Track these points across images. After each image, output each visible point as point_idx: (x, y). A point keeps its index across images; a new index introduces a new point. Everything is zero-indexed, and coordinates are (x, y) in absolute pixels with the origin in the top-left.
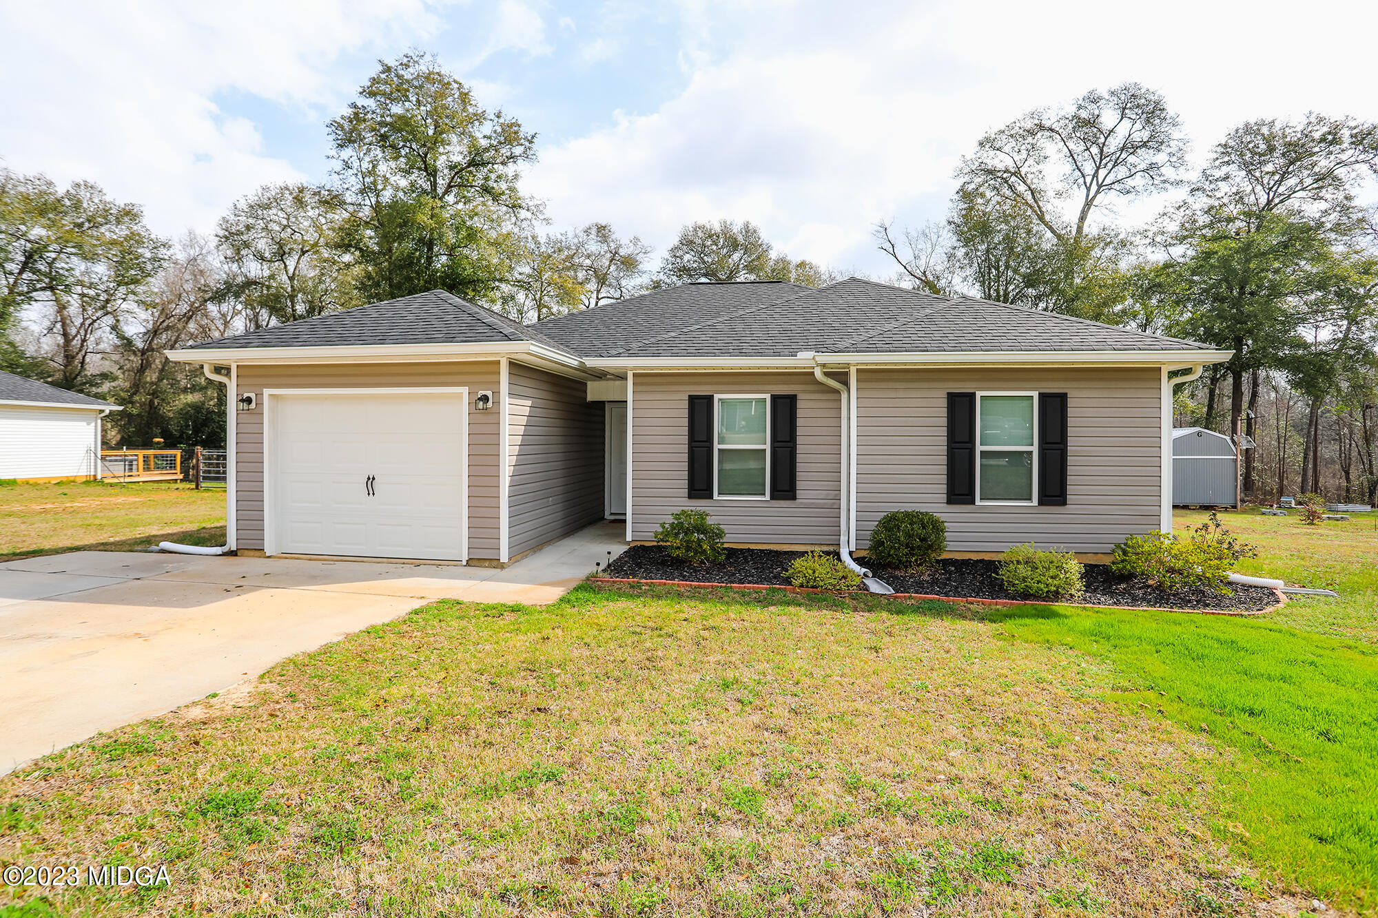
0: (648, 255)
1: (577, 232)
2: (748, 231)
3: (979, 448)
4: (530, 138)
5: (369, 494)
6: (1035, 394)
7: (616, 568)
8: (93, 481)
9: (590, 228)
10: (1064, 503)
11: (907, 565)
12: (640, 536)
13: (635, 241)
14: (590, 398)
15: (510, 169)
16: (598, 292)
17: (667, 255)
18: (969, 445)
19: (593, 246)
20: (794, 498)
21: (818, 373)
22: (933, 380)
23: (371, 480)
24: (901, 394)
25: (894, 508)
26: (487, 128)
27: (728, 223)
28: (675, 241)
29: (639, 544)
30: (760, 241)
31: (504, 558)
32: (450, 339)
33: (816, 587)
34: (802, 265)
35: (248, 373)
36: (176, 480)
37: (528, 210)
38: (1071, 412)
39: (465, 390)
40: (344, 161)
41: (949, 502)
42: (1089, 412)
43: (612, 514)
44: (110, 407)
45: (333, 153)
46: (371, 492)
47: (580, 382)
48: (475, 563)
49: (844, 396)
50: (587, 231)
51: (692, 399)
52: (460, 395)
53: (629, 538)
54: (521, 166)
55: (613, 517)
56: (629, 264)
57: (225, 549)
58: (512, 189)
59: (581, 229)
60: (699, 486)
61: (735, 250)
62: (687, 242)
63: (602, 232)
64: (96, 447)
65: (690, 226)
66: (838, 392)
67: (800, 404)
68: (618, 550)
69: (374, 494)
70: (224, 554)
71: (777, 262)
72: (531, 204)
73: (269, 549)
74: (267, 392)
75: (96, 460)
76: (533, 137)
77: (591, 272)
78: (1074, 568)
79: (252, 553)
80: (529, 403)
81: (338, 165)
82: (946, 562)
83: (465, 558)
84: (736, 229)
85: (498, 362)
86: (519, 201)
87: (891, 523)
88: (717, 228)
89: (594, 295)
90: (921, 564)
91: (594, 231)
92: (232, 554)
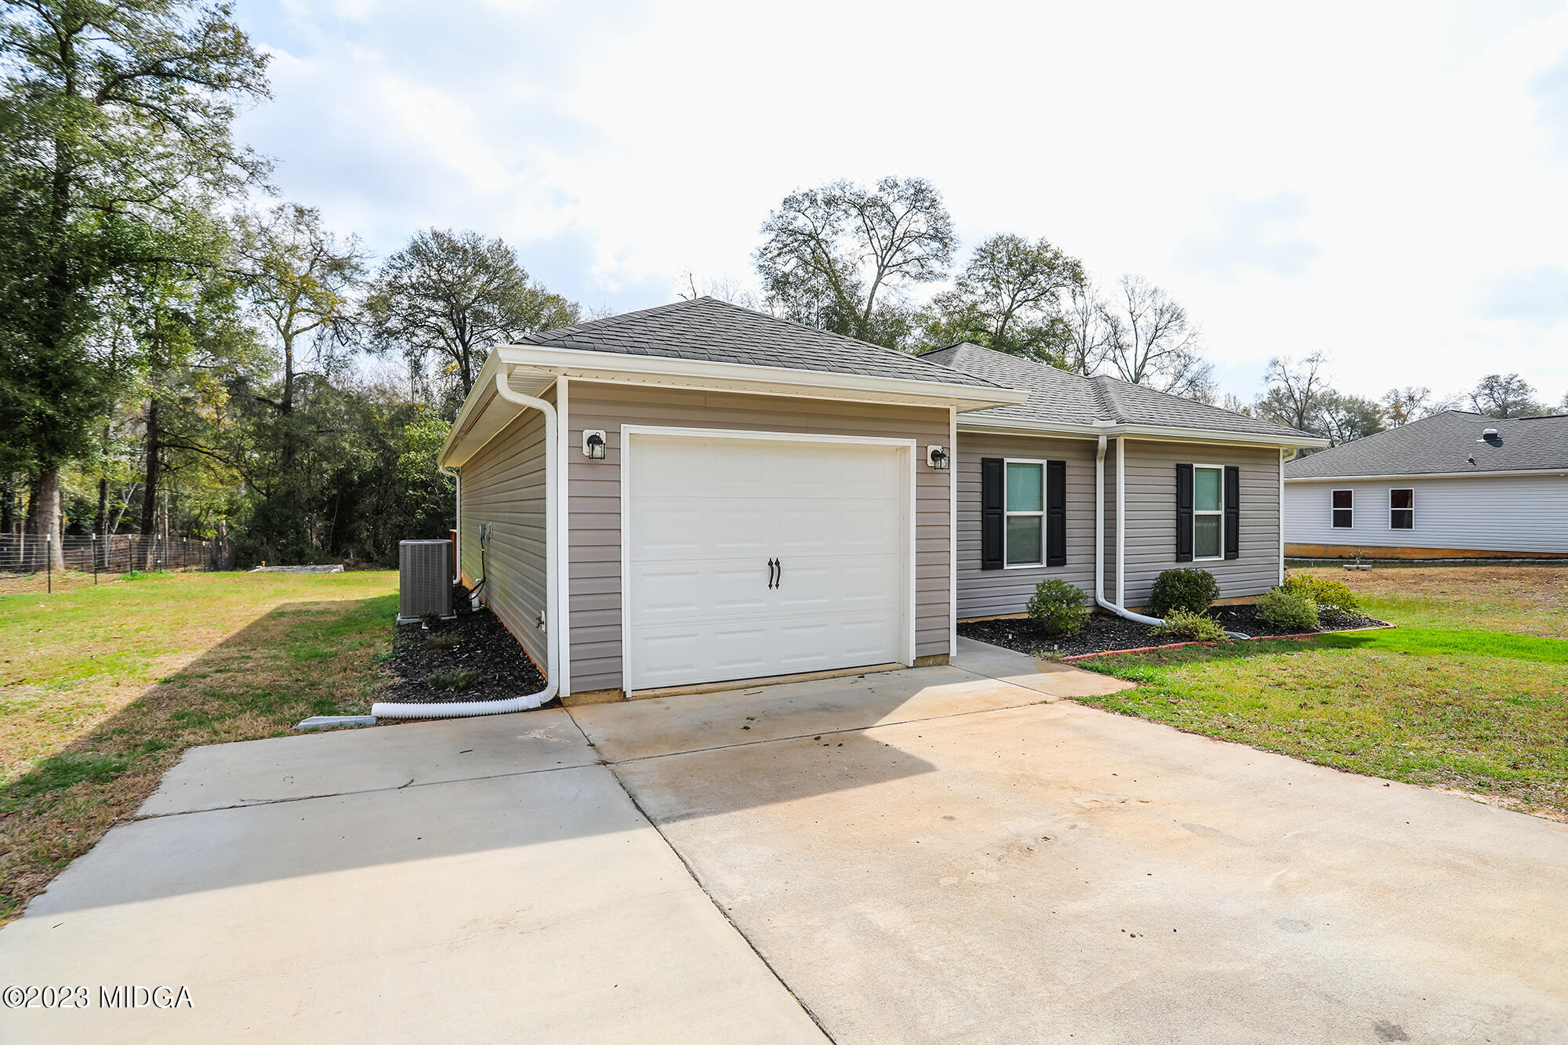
3: (1195, 513)
5: (770, 586)
6: (1223, 468)
10: (1237, 557)
18: (1189, 511)
20: (1064, 564)
21: (1102, 442)
23: (774, 566)
31: (953, 651)
35: (585, 395)
38: (1240, 482)
39: (912, 443)
41: (1178, 560)
46: (774, 583)
48: (920, 662)
49: (1099, 465)
51: (985, 462)
57: (545, 696)
67: (1068, 471)
69: (777, 585)
70: (545, 706)
73: (627, 687)
74: (627, 430)
79: (594, 697)
83: (913, 656)
85: (948, 410)
92: (556, 702)
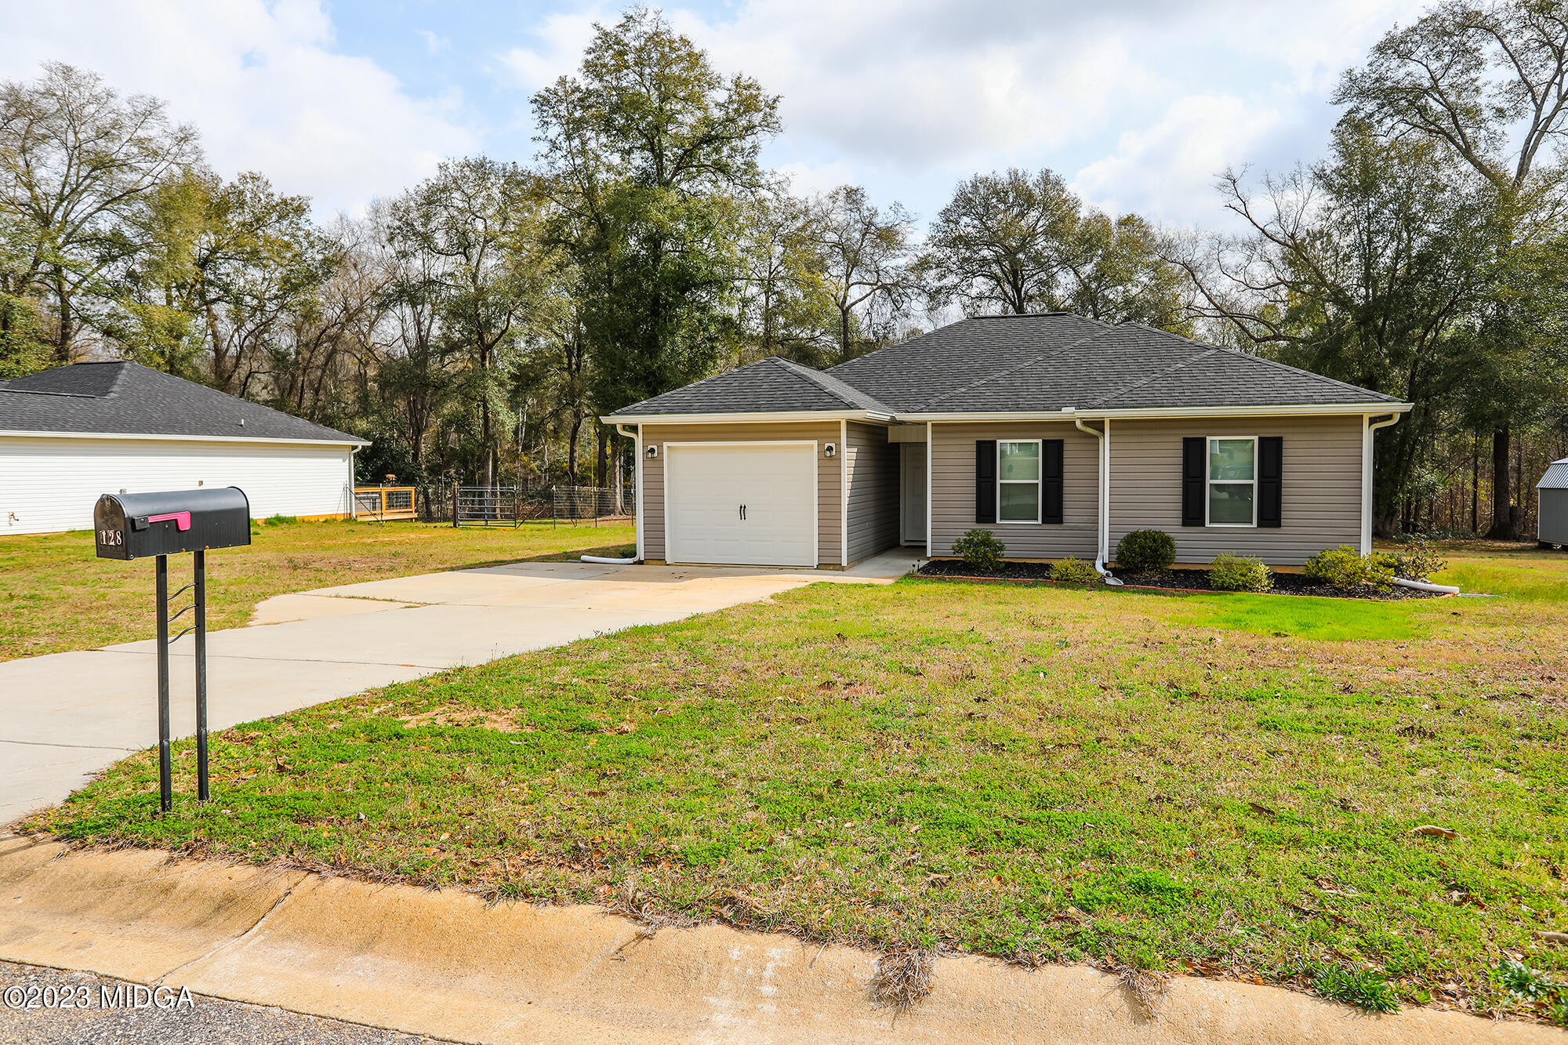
0: (912, 225)
1: (820, 198)
2: (1047, 180)
3: (1209, 481)
4: (771, 103)
5: (741, 518)
6: (1256, 438)
7: (924, 570)
8: (349, 519)
9: (837, 193)
10: (1279, 525)
11: (1142, 569)
12: (939, 552)
13: (897, 207)
14: (890, 440)
15: (747, 143)
16: (848, 276)
17: (938, 220)
18: (1201, 479)
19: (839, 217)
20: (1061, 522)
21: (1078, 424)
22: (1175, 428)
23: (743, 509)
24: (1145, 439)
25: (1133, 529)
26: (721, 96)
27: (1020, 173)
28: (947, 200)
29: (937, 559)
30: (1064, 196)
31: (844, 563)
32: (808, 408)
33: (1067, 580)
34: (1127, 222)
36: (412, 519)
37: (769, 189)
38: (1285, 452)
39: (815, 443)
40: (551, 140)
41: (1184, 524)
42: (1301, 452)
43: (906, 541)
44: (362, 443)
45: (539, 133)
46: (743, 517)
47: (881, 428)
48: (823, 567)
49: (1101, 441)
50: (833, 197)
51: (979, 444)
52: (812, 447)
53: (929, 554)
54: (763, 138)
55: (907, 544)
56: (887, 238)
57: (636, 559)
58: (751, 165)
59: (826, 193)
60: (985, 512)
61: (1031, 206)
62: (965, 202)
63: (853, 196)
64: (350, 485)
65: (968, 179)
66: (1096, 437)
67: (1066, 447)
68: (923, 563)
69: (745, 518)
70: (635, 563)
71: (1088, 223)
72: (772, 181)
73: (669, 559)
74: (666, 445)
75: (350, 497)
76: (775, 101)
77: (837, 250)
78: (1262, 570)
79: (655, 562)
80: (856, 450)
81: (544, 147)
82: (1176, 572)
83: (816, 563)
84: (1032, 179)
85: (840, 422)
86: (757, 177)
87: (1132, 538)
88: (1004, 177)
89: (843, 281)
90: (1152, 570)
91: (841, 197)
92: (640, 563)
